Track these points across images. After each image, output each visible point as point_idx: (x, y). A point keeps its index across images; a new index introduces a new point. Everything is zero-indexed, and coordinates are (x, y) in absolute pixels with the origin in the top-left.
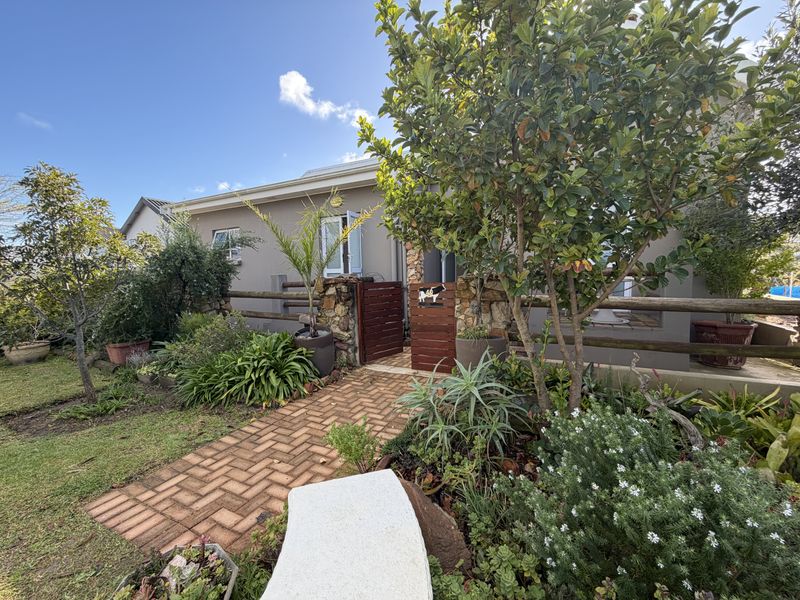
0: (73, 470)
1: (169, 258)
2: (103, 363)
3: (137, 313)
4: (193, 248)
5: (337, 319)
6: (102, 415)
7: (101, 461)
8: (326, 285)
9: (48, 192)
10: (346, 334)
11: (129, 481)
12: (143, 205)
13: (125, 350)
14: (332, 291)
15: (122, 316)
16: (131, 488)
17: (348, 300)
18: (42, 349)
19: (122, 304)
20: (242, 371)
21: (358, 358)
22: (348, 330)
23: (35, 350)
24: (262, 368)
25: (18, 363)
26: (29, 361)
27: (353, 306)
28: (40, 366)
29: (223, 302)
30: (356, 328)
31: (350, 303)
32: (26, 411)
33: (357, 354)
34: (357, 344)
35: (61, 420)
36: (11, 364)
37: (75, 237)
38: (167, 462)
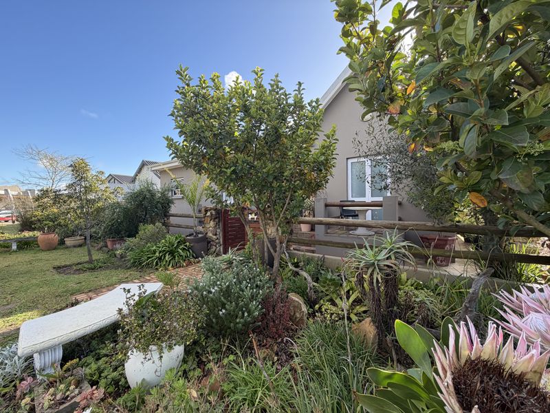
0: (72, 285)
1: (137, 196)
2: (104, 248)
3: (120, 224)
4: (149, 191)
5: (211, 229)
6: (93, 269)
7: (83, 284)
8: (206, 211)
9: (79, 170)
10: (215, 237)
11: (90, 291)
12: (143, 164)
13: (114, 242)
14: (209, 214)
15: (112, 225)
16: (90, 294)
17: (216, 218)
18: (80, 241)
19: (113, 220)
20: (154, 252)
21: (222, 250)
22: (216, 235)
23: (76, 242)
24: (164, 251)
25: (70, 247)
26: (75, 246)
27: (219, 222)
28: (78, 249)
29: (166, 219)
30: (221, 235)
31: (217, 220)
32: (65, 266)
33: (221, 249)
34: (221, 243)
35: (77, 270)
36: (67, 248)
37: (88, 190)
38: (108, 286)
